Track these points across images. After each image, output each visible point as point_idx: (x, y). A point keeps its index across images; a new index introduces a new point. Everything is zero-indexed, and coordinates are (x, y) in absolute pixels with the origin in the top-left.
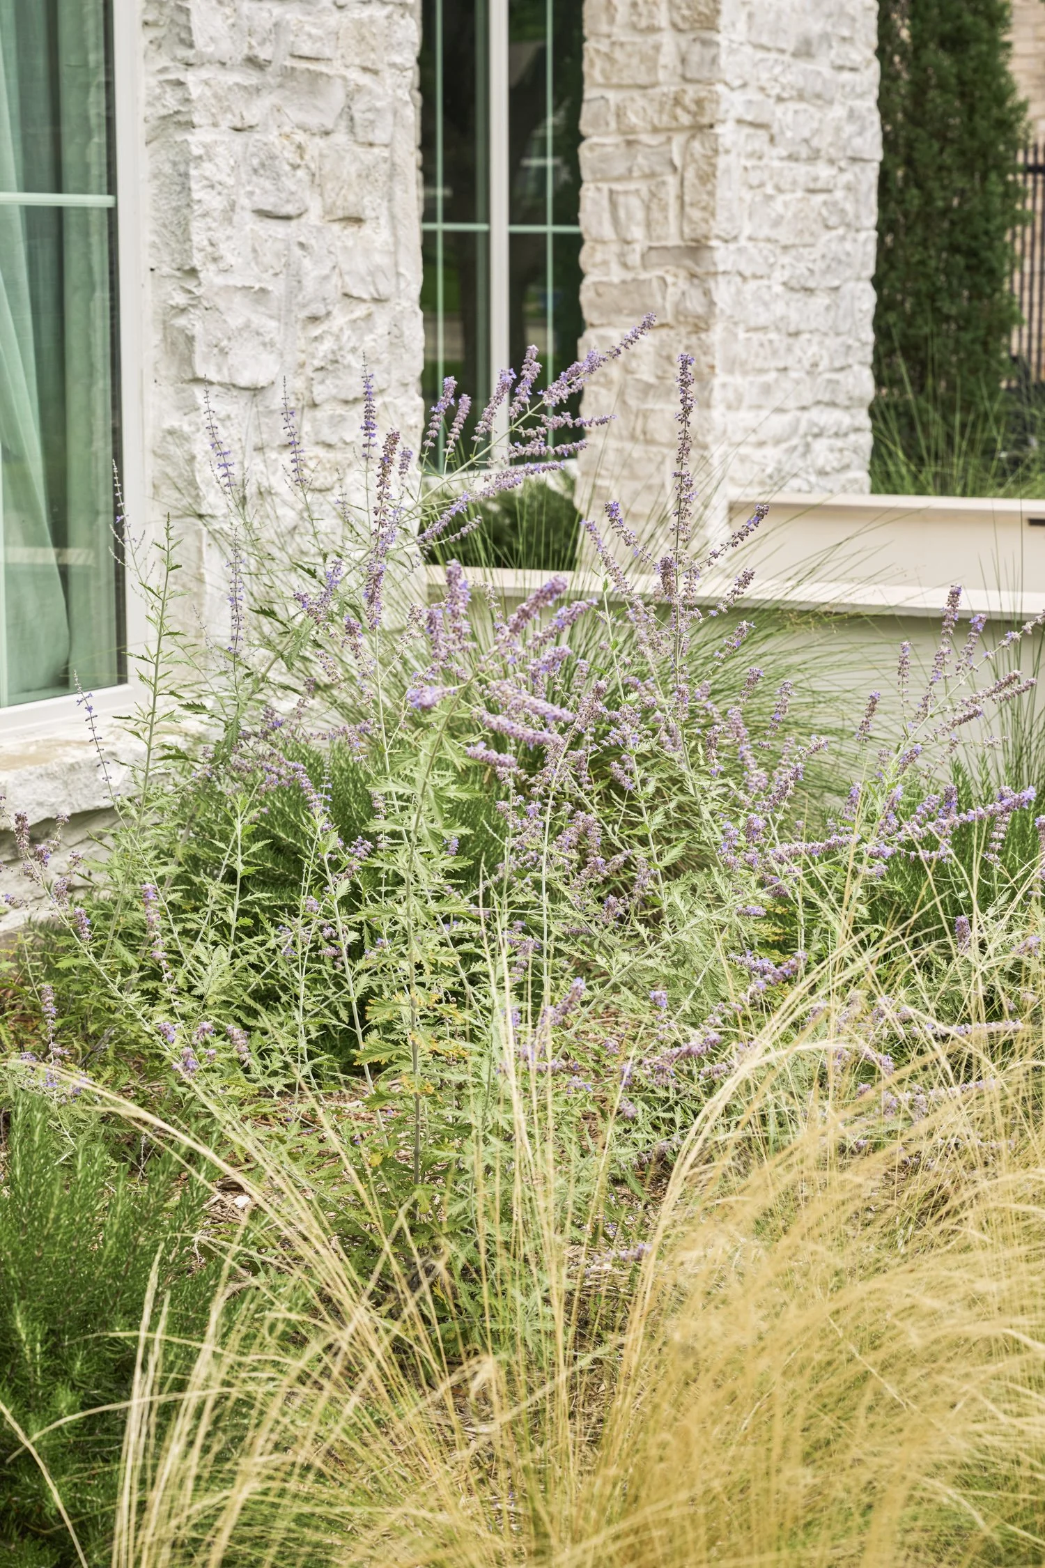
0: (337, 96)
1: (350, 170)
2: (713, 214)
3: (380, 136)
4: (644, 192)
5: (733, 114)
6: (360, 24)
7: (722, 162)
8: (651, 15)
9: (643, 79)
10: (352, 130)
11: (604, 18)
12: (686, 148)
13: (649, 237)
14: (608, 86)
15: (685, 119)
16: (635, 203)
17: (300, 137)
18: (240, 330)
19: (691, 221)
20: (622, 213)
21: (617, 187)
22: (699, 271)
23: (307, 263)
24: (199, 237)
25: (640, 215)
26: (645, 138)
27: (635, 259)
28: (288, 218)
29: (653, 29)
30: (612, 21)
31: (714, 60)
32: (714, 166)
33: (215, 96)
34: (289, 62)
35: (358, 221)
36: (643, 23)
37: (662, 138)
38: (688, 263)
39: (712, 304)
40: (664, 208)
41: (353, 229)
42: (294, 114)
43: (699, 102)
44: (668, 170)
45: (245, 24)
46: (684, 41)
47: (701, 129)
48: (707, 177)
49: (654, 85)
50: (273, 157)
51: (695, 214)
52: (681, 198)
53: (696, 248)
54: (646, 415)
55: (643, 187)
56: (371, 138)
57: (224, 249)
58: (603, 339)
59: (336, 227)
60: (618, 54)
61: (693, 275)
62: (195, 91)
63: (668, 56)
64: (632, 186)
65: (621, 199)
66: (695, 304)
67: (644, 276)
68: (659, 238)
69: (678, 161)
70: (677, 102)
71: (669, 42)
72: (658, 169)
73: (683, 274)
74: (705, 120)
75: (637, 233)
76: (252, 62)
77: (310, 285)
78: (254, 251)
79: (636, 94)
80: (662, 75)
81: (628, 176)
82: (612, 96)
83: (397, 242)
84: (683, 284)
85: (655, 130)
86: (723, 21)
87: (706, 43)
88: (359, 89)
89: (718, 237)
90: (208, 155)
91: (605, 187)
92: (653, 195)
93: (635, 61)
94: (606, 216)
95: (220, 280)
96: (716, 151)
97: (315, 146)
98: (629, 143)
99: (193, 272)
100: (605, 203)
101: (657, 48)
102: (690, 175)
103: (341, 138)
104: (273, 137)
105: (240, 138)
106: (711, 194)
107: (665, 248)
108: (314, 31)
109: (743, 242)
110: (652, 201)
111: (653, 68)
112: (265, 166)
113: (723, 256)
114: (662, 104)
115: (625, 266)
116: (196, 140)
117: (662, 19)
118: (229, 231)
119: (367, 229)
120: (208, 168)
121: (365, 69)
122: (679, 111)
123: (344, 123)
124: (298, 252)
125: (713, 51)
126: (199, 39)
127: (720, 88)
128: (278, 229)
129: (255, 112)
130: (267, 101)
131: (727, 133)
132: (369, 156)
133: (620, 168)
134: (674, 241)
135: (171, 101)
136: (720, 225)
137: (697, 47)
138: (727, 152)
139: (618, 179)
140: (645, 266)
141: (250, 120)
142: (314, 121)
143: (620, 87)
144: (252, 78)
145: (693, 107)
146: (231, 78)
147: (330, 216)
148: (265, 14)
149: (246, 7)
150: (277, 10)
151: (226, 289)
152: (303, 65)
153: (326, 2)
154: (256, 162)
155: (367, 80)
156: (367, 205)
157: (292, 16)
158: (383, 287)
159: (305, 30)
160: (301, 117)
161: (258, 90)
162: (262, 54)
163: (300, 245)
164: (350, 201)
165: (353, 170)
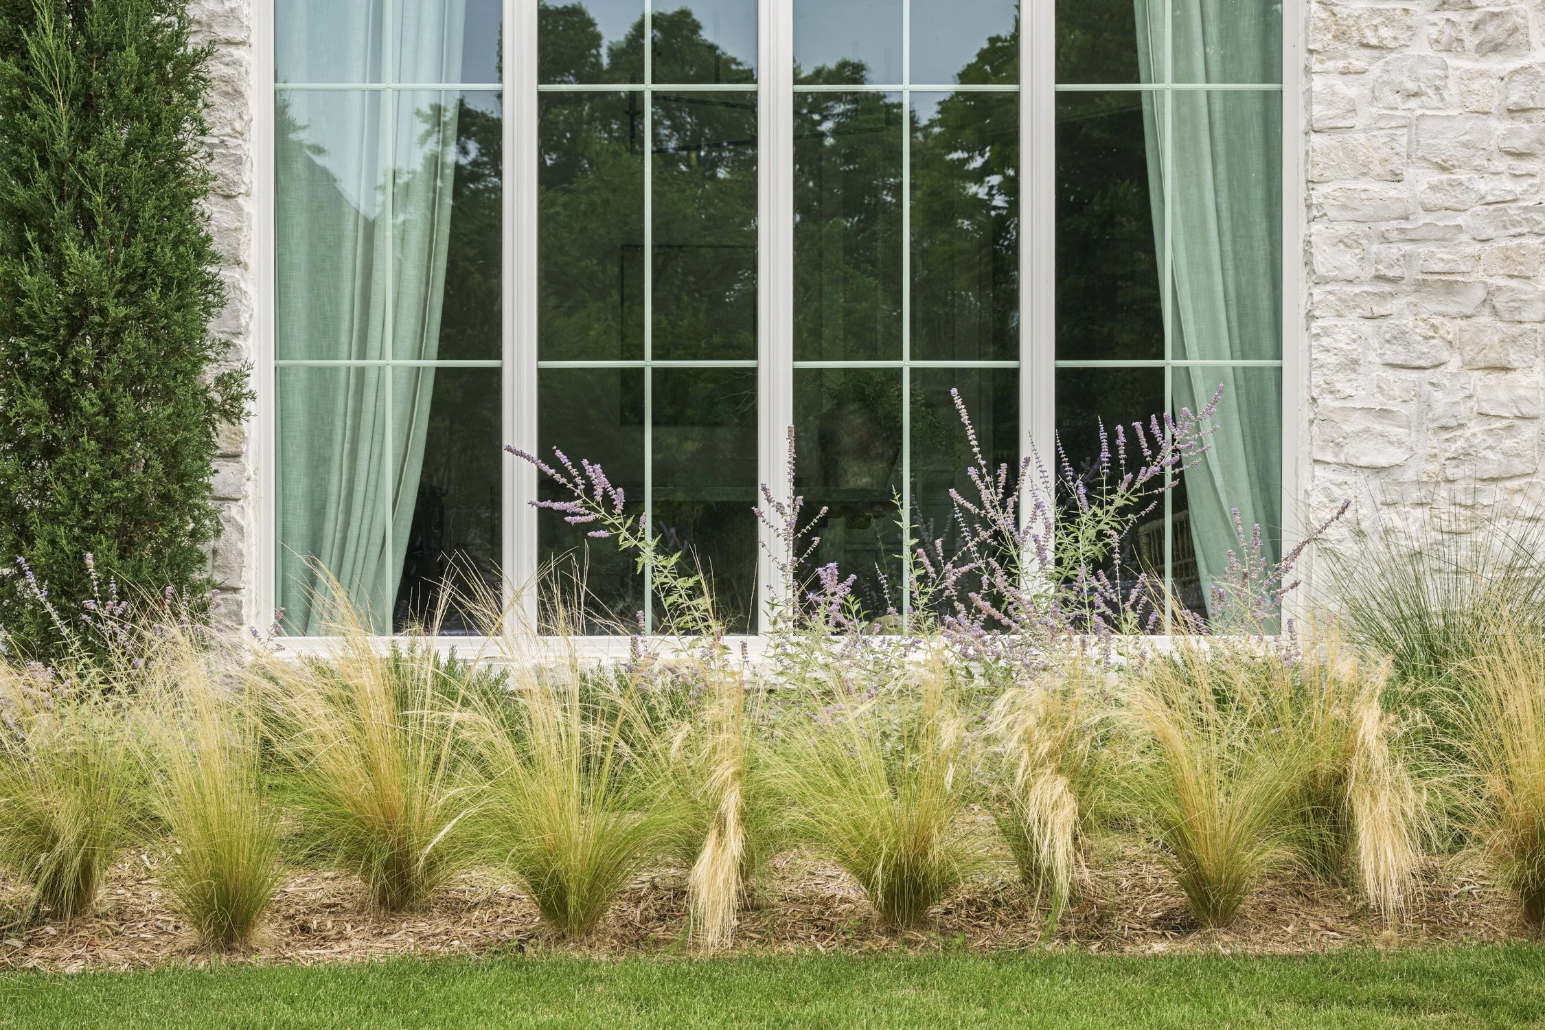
0: (1480, 294)
1: (1492, 338)
10: (1495, 312)
17: (1438, 320)
18: (1355, 433)
23: (1438, 395)
24: (1316, 379)
28: (1421, 368)
33: (1341, 299)
34: (1420, 277)
35: (1506, 369)
41: (1497, 374)
42: (1430, 307)
45: (1373, 257)
50: (1404, 333)
56: (1517, 317)
57: (1342, 386)
59: (1479, 374)
62: (1317, 298)
76: (1380, 278)
77: (1438, 408)
78: (1379, 387)
88: (1499, 288)
90: (1326, 333)
95: (1339, 404)
97: (1451, 328)
99: (1314, 399)
103: (1485, 318)
104: (1408, 321)
105: (1370, 323)
108: (1447, 257)
112: (1397, 338)
116: (1315, 326)
118: (1352, 376)
119: (1514, 375)
120: (1325, 341)
121: (1511, 277)
123: (1487, 310)
124: (1430, 388)
126: (1322, 269)
128: (1414, 375)
129: (1387, 308)
130: (1405, 300)
132: (1516, 330)
141: (1378, 310)
142: (1453, 309)
144: (1387, 288)
146: (1357, 289)
147: (1470, 366)
148: (1394, 251)
149: (1375, 247)
150: (1408, 247)
151: (1343, 409)
152: (1436, 277)
153: (1464, 238)
154: (1388, 336)
155: (1513, 283)
156: (1514, 357)
157: (1422, 249)
158: (1527, 410)
159: (1438, 257)
160: (1440, 308)
161: (1391, 294)
162: (1390, 274)
163: (1432, 384)
164: (1493, 357)
165: (1496, 338)
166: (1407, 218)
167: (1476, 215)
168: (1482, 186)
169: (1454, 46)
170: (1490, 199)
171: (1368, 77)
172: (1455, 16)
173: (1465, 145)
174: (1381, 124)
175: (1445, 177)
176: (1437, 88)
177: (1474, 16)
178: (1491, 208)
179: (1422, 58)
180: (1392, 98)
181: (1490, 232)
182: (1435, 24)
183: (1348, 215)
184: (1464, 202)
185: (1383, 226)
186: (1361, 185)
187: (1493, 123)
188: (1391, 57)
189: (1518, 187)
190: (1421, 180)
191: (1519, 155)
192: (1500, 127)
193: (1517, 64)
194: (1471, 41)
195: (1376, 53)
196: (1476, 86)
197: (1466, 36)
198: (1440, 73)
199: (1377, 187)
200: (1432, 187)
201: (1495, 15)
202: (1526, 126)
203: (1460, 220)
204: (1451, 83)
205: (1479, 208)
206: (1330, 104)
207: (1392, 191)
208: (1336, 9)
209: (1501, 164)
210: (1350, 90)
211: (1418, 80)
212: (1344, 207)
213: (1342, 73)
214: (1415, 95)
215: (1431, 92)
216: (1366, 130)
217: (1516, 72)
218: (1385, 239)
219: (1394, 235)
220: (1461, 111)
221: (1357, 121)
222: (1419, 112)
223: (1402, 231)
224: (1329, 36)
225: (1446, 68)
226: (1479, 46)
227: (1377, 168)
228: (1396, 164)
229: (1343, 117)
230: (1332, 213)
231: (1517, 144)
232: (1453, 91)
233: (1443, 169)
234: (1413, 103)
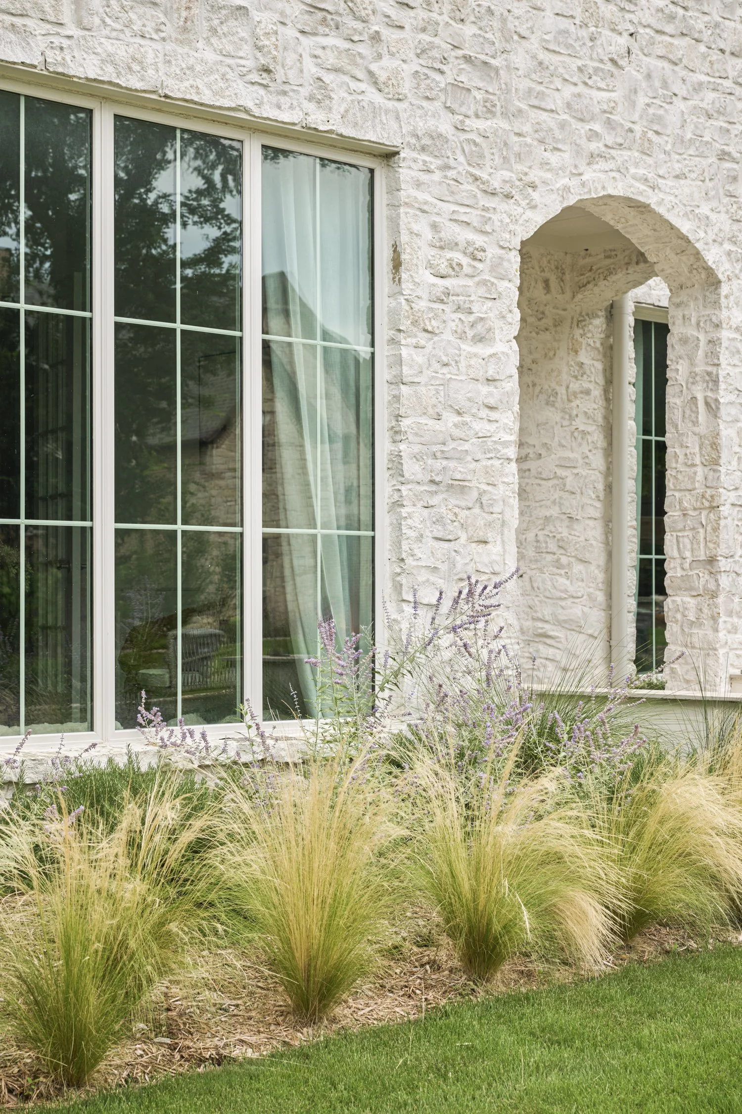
0: (475, 494)
1: (480, 522)
2: (718, 546)
3: (496, 509)
4: (691, 536)
5: (729, 501)
6: (486, 467)
7: (722, 523)
8: (693, 460)
9: (690, 487)
10: (482, 506)
11: (674, 460)
12: (707, 516)
13: (693, 556)
14: (675, 490)
15: (707, 504)
16: (686, 540)
17: (456, 510)
18: (424, 583)
19: (709, 549)
20: (681, 546)
21: (680, 534)
22: (713, 571)
23: (458, 558)
24: (405, 546)
25: (689, 547)
26: (691, 513)
27: (687, 566)
28: (450, 541)
29: (693, 465)
30: (677, 462)
31: (718, 478)
32: (719, 524)
33: (414, 495)
34: (450, 482)
35: (486, 542)
36: (690, 463)
37: (697, 512)
38: (709, 567)
39: (719, 585)
40: (698, 543)
41: (482, 546)
42: (453, 501)
43: (712, 497)
44: (700, 526)
45: (429, 468)
46: (706, 470)
47: (714, 508)
48: (716, 529)
49: (694, 489)
50: (442, 518)
51: (711, 545)
52: (705, 538)
53: (712, 561)
54: (691, 635)
55: (690, 534)
56: (491, 510)
57: (416, 551)
58: (673, 601)
59: (474, 545)
60: (680, 477)
61: (711, 573)
62: (404, 493)
63: (700, 477)
64: (686, 534)
65: (681, 539)
66: (712, 586)
67: (690, 573)
68: (696, 556)
69: (704, 523)
70: (703, 497)
71: (700, 470)
72: (696, 526)
73: (707, 572)
74: (715, 504)
75: (688, 554)
76: (432, 482)
77: (459, 567)
78: (432, 552)
79: (687, 493)
80: (697, 485)
81: (684, 529)
82: (677, 494)
83: (505, 551)
84: (707, 577)
85: (695, 509)
86: (722, 462)
87: (715, 471)
88: (485, 491)
89: (721, 556)
90: (410, 516)
91: (674, 534)
92: (694, 537)
93: (686, 479)
94: (675, 547)
95: (415, 563)
96: (719, 518)
97: (463, 514)
98: (684, 515)
99: (403, 560)
100: (675, 541)
101: (695, 473)
102: (709, 528)
103: (477, 510)
104: (443, 510)
105: (426, 510)
106: (718, 537)
107: (699, 561)
108: (462, 470)
109: (737, 558)
110: (694, 540)
111: (693, 482)
112: (439, 521)
113: (723, 564)
114: (697, 498)
115: (683, 569)
116: (404, 512)
117: (697, 461)
118: (420, 545)
119: (489, 546)
120: (409, 521)
121: (488, 484)
122: (704, 501)
123: (478, 505)
124: (454, 554)
125: (718, 474)
126: (406, 474)
127: (721, 490)
128: (446, 545)
129: (434, 501)
130: (441, 497)
131: (725, 510)
132: (490, 518)
133: (680, 526)
134: (703, 558)
135: (396, 497)
136: (722, 550)
137: (711, 473)
138: (725, 518)
139: (680, 531)
140: (691, 569)
141: (431, 503)
142: (463, 504)
143: (680, 490)
144: (434, 488)
145: (710, 499)
146: (422, 488)
147: (471, 540)
148: (439, 464)
149: (430, 462)
150: (445, 463)
151: (417, 566)
152: (457, 483)
153: (469, 458)
154: (434, 519)
155: (489, 488)
156: (490, 536)
157: (452, 464)
158: (497, 569)
159: (458, 470)
160: (457, 502)
161: (436, 492)
162: (437, 479)
163: (455, 551)
164: (481, 535)
165: (482, 523)
166: (444, 444)
167: (473, 444)
168: (478, 426)
169: (462, 336)
170: (480, 435)
171: (427, 351)
172: (463, 317)
173: (469, 399)
174: (432, 382)
175: (460, 419)
176: (456, 362)
177: (472, 318)
178: (480, 440)
179: (449, 341)
180: (437, 366)
181: (479, 456)
182: (454, 321)
183: (418, 440)
184: (468, 436)
185: (435, 448)
186: (423, 420)
187: (480, 386)
188: (436, 339)
189: (492, 427)
190: (450, 418)
191: (491, 408)
192: (484, 389)
193: (489, 351)
194: (470, 333)
195: (429, 335)
196: (472, 362)
197: (467, 330)
198: (457, 352)
199: (431, 422)
200: (455, 425)
201: (482, 319)
202: (495, 390)
203: (467, 446)
204: (462, 358)
205: (475, 440)
206: (411, 366)
207: (438, 426)
208: (413, 305)
209: (484, 413)
210: (420, 359)
211: (447, 355)
212: (416, 434)
213: (415, 347)
214: (446, 365)
215: (453, 363)
216: (426, 385)
217: (491, 356)
218: (435, 456)
219: (438, 454)
220: (466, 377)
221: (422, 379)
222: (449, 376)
223: (443, 452)
224: (409, 322)
225: (460, 349)
226: (474, 337)
227: (431, 411)
228: (439, 409)
229: (416, 376)
230: (411, 438)
231: (491, 401)
232: (463, 364)
233: (459, 413)
234: (445, 370)
